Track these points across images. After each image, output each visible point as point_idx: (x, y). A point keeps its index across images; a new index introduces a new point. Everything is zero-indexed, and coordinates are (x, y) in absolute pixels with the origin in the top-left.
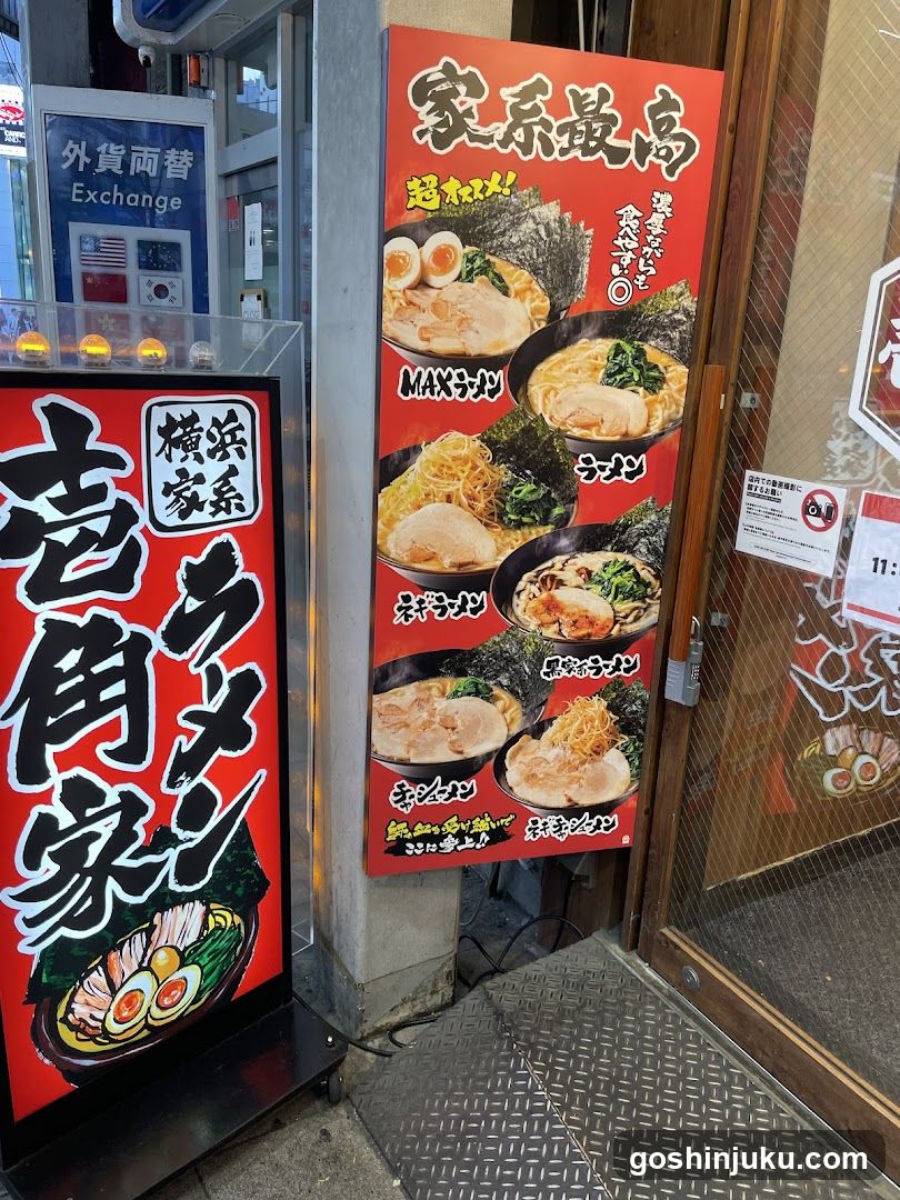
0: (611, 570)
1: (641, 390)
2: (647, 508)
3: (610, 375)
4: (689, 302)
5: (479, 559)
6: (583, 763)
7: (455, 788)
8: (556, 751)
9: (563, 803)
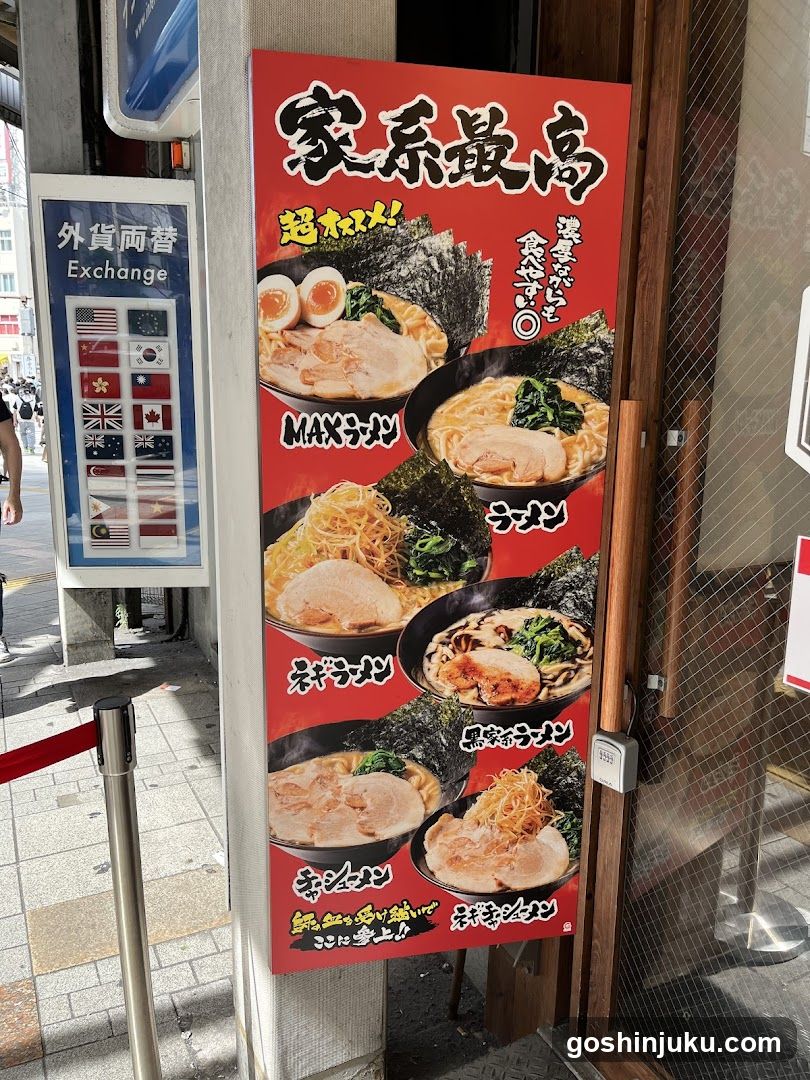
0: (534, 628)
1: (557, 430)
2: (571, 559)
3: (520, 416)
4: (604, 334)
5: (382, 619)
6: (514, 842)
7: (367, 874)
8: (483, 830)
9: (493, 888)
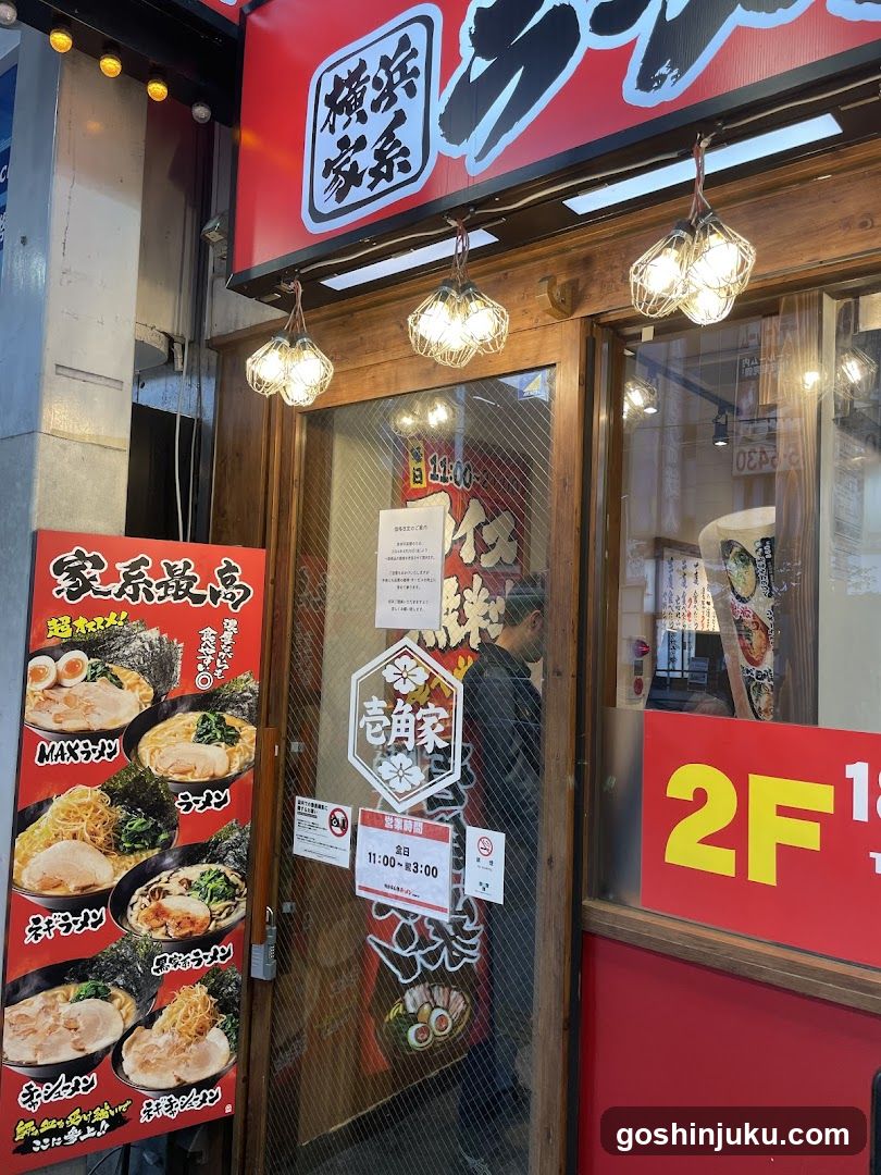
0: (207, 878)
1: (223, 744)
2: (232, 828)
3: (199, 736)
4: (253, 685)
6: (189, 1044)
7: (77, 1083)
8: (167, 1037)
9: (173, 1083)
